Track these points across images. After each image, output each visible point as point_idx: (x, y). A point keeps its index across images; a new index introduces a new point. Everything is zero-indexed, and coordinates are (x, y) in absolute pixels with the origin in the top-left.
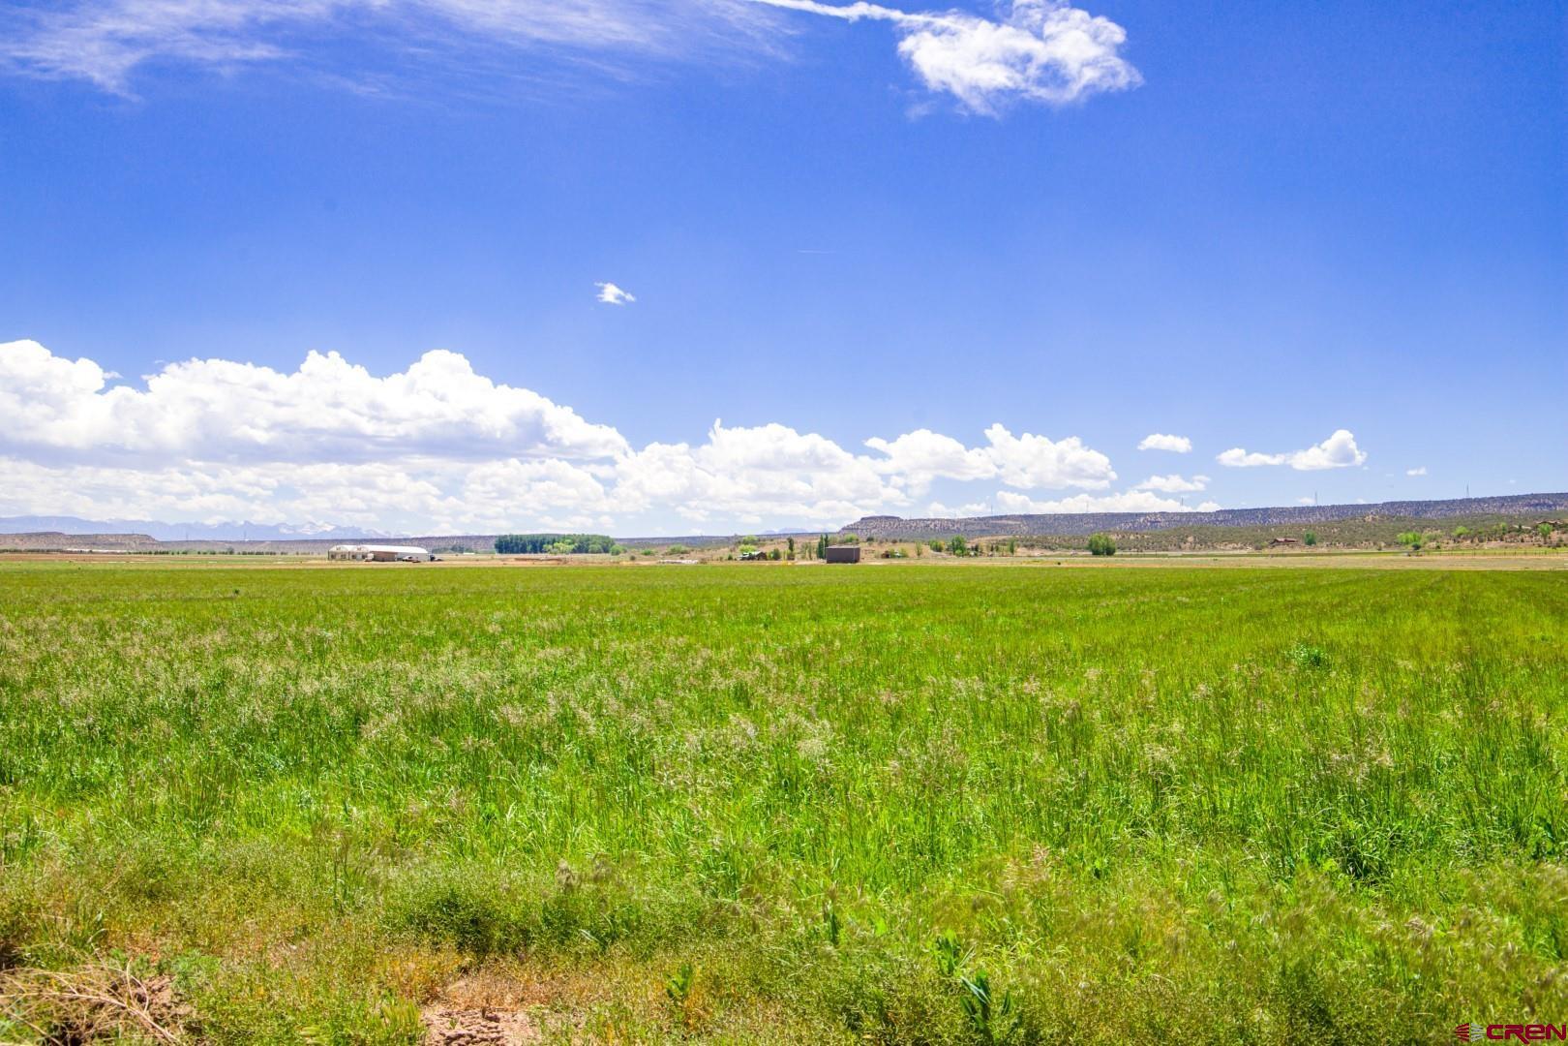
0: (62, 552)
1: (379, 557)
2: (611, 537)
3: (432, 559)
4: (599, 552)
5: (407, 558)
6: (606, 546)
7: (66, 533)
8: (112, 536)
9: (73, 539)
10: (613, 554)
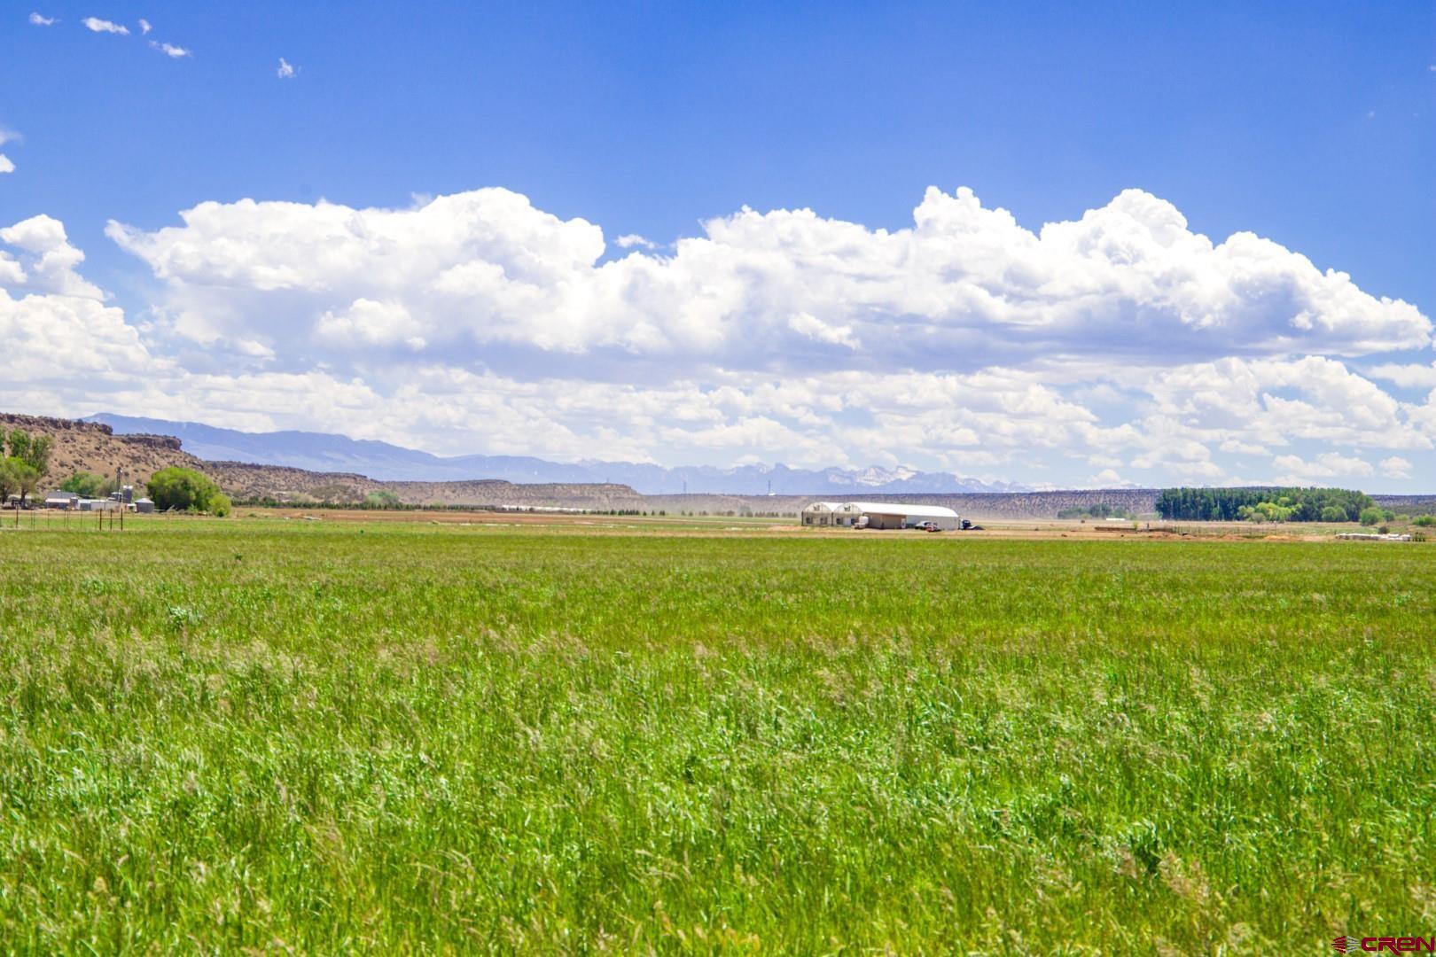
0: (493, 509)
1: (875, 522)
2: (1365, 493)
3: (966, 526)
4: (1340, 519)
5: (922, 524)
6: (1354, 508)
7: (514, 481)
8: (575, 486)
9: (522, 490)
10: (1364, 523)
